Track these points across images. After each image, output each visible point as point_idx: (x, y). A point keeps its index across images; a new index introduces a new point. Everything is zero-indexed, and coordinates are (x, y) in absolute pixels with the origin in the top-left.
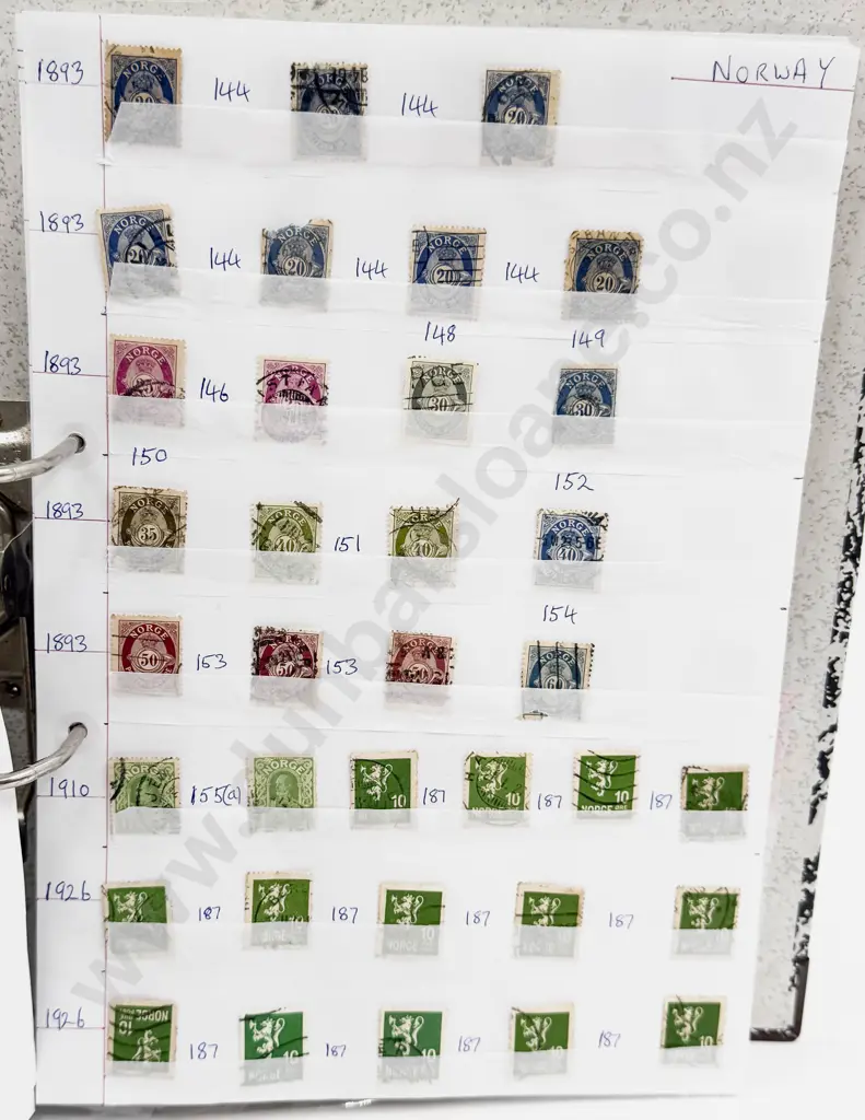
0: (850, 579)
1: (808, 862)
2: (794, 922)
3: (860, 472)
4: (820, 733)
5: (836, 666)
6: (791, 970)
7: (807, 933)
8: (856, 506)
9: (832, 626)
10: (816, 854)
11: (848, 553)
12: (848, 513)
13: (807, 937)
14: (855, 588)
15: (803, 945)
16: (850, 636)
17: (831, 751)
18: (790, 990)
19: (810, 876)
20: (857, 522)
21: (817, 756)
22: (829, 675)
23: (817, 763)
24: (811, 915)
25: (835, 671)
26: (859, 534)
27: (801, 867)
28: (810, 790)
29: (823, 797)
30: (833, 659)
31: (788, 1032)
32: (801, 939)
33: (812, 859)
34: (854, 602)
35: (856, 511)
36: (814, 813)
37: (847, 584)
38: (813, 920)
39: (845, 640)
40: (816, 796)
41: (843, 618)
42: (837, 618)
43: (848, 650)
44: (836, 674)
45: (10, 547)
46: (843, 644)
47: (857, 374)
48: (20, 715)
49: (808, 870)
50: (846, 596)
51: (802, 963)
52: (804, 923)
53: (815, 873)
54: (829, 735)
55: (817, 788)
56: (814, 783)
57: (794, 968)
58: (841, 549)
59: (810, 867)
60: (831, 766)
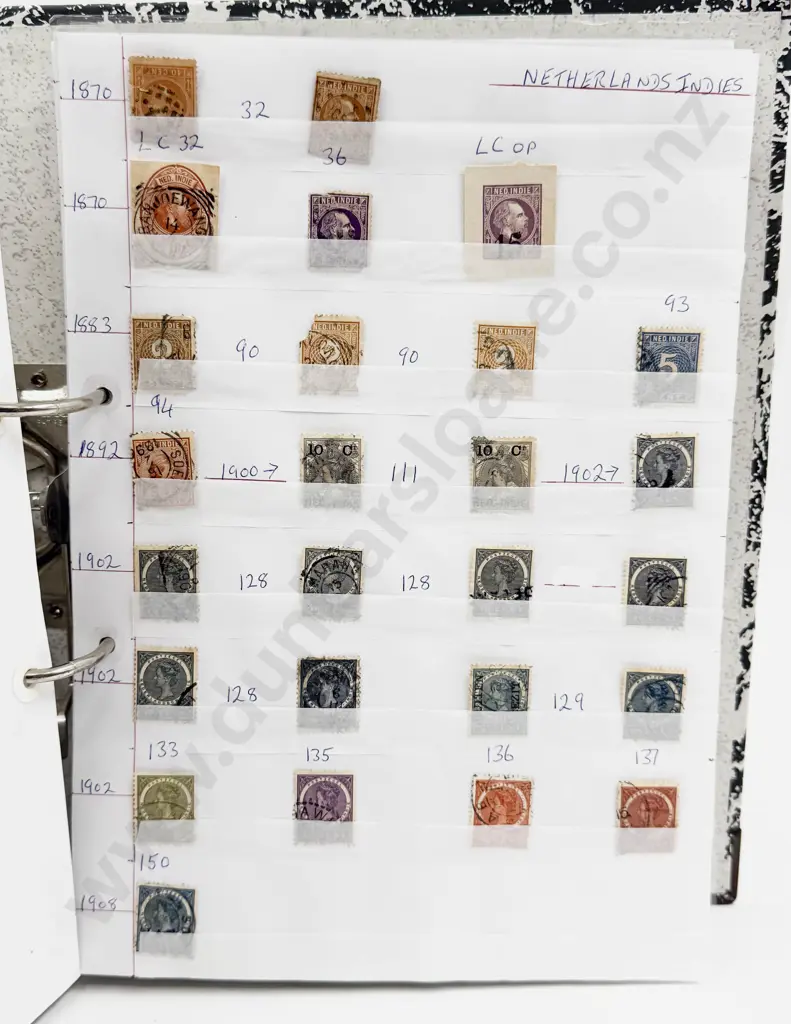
0: (759, 496)
1: (736, 744)
2: (727, 798)
3: (762, 406)
4: (740, 630)
5: (751, 571)
6: (726, 840)
7: (739, 807)
8: (761, 434)
9: (746, 537)
10: (742, 736)
11: (756, 474)
12: (755, 441)
13: (739, 810)
14: (764, 504)
15: (736, 817)
16: (762, 545)
17: (751, 645)
18: (726, 858)
19: (738, 756)
20: (762, 448)
21: (739, 650)
22: (746, 579)
23: (740, 656)
24: (741, 789)
25: (749, 575)
26: (765, 458)
27: (730, 748)
28: (735, 680)
29: (746, 686)
30: (748, 565)
31: (727, 896)
32: (733, 812)
33: (739, 741)
34: (764, 516)
35: (760, 438)
36: (739, 700)
37: (757, 501)
38: (743, 795)
39: (758, 549)
40: (740, 685)
41: (755, 530)
42: (750, 530)
43: (761, 556)
44: (751, 578)
45: (53, 484)
46: (756, 552)
47: (755, 324)
48: (61, 633)
49: (736, 751)
50: (756, 511)
51: (735, 833)
52: (737, 797)
53: (742, 753)
54: (748, 631)
55: (741, 678)
56: (738, 674)
57: (729, 838)
58: (750, 472)
59: (738, 748)
60: (752, 659)
